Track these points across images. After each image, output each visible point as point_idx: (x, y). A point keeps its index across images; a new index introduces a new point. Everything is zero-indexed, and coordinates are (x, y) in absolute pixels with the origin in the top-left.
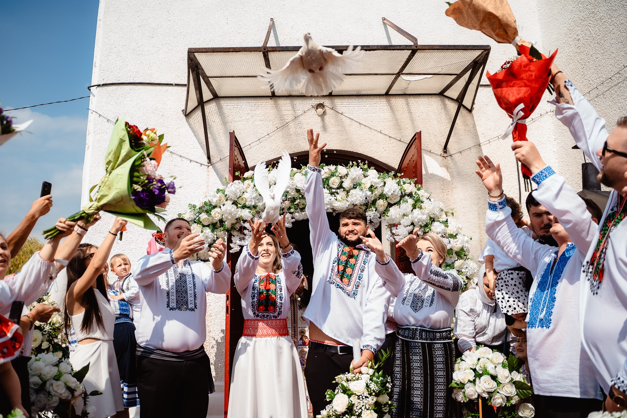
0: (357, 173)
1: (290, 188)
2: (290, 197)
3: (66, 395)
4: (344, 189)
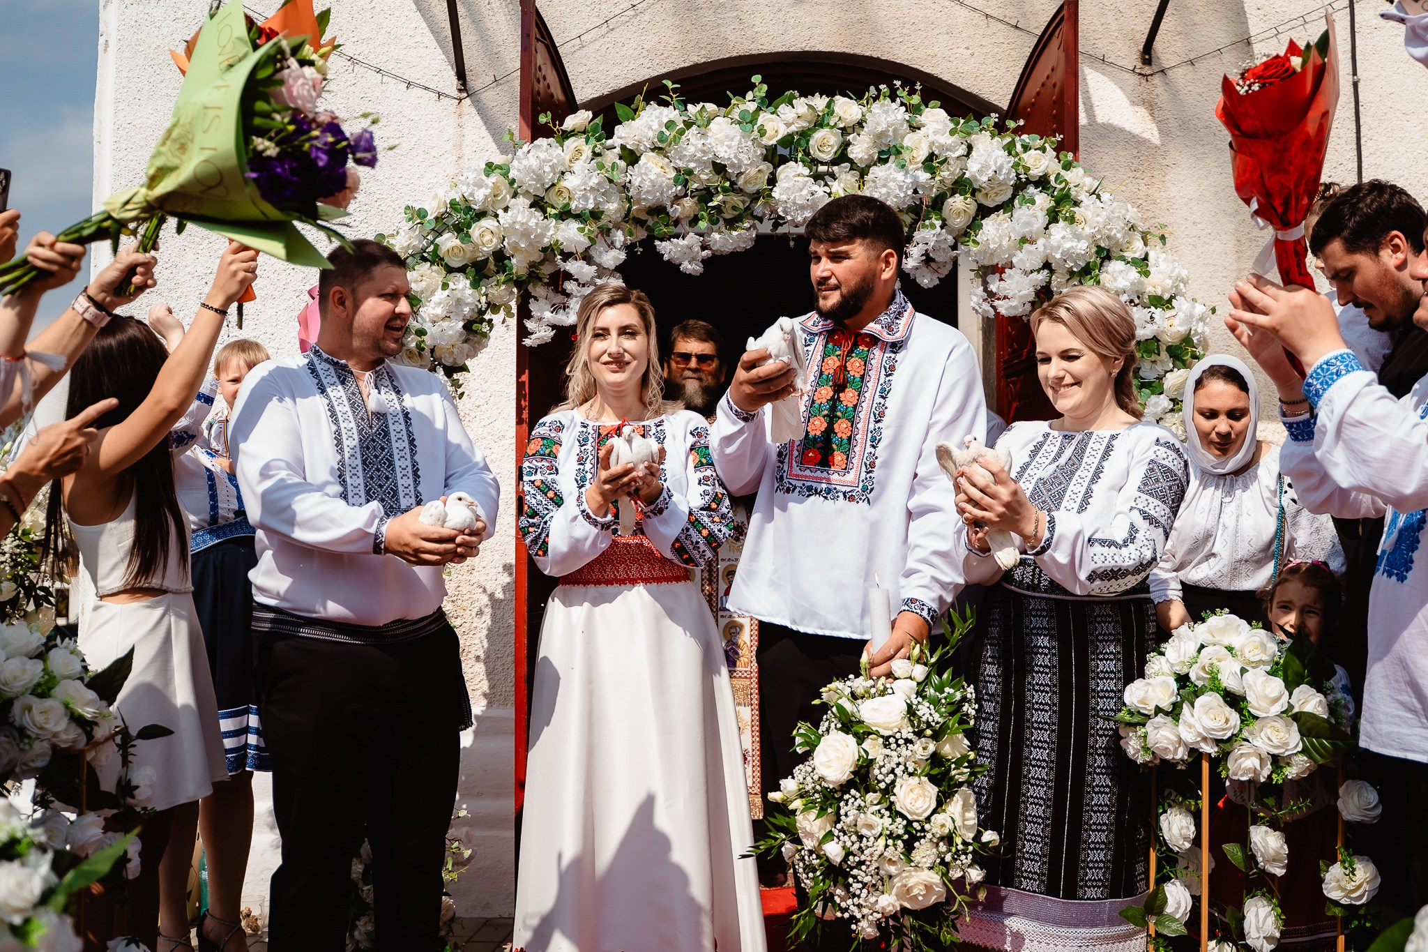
0: (891, 118)
1: (698, 161)
2: (696, 186)
3: (71, 737)
4: (853, 166)
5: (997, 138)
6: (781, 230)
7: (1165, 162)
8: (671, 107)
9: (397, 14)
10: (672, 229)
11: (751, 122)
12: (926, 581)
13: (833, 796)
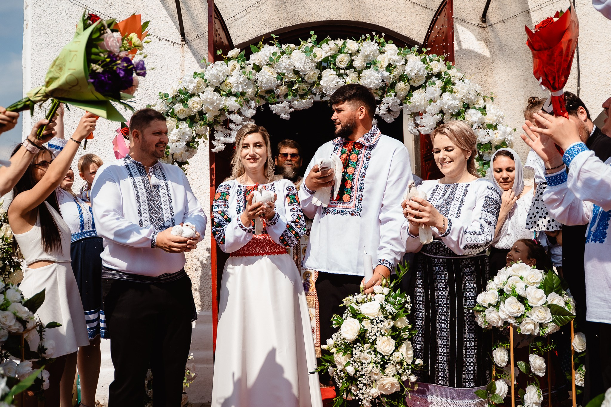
0: (372, 49)
3: (17, 328)
4: (355, 70)
5: (418, 56)
6: (324, 99)
7: (493, 65)
8: (275, 46)
9: (154, 8)
10: (276, 100)
11: (310, 52)
12: (388, 251)
13: (350, 346)
